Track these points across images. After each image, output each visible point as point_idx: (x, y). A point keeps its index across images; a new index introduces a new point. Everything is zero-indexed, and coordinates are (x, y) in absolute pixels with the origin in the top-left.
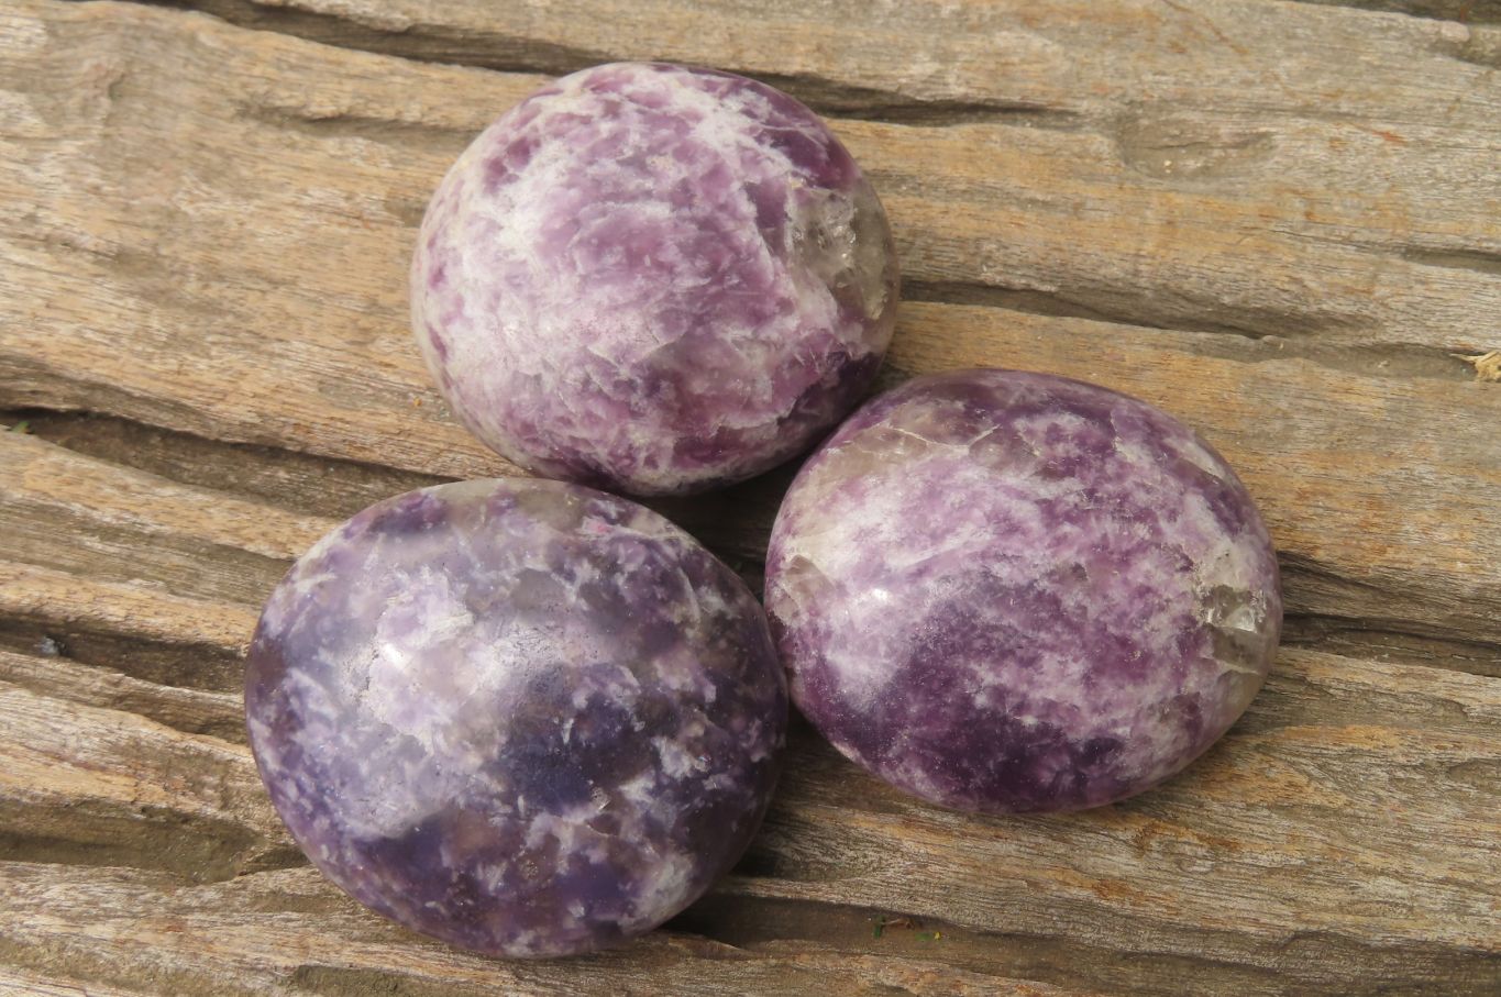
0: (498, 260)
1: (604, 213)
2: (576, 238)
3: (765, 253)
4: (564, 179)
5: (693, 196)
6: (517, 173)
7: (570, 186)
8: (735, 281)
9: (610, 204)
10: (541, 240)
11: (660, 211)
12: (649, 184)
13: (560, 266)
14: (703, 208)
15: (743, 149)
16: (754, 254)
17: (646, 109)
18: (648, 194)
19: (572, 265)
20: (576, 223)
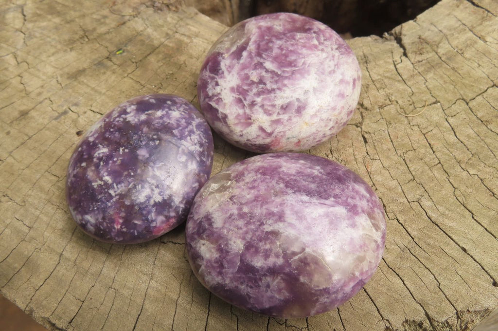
0: (322, 81)
1: (284, 71)
2: (297, 69)
3: (252, 40)
4: (285, 88)
5: (255, 64)
6: (295, 100)
7: (285, 85)
8: (266, 37)
9: (279, 73)
10: (306, 75)
11: (269, 65)
12: (264, 73)
13: (307, 65)
14: (257, 59)
15: (229, 72)
16: (255, 42)
17: (243, 100)
18: (267, 71)
19: (304, 63)
20: (293, 73)
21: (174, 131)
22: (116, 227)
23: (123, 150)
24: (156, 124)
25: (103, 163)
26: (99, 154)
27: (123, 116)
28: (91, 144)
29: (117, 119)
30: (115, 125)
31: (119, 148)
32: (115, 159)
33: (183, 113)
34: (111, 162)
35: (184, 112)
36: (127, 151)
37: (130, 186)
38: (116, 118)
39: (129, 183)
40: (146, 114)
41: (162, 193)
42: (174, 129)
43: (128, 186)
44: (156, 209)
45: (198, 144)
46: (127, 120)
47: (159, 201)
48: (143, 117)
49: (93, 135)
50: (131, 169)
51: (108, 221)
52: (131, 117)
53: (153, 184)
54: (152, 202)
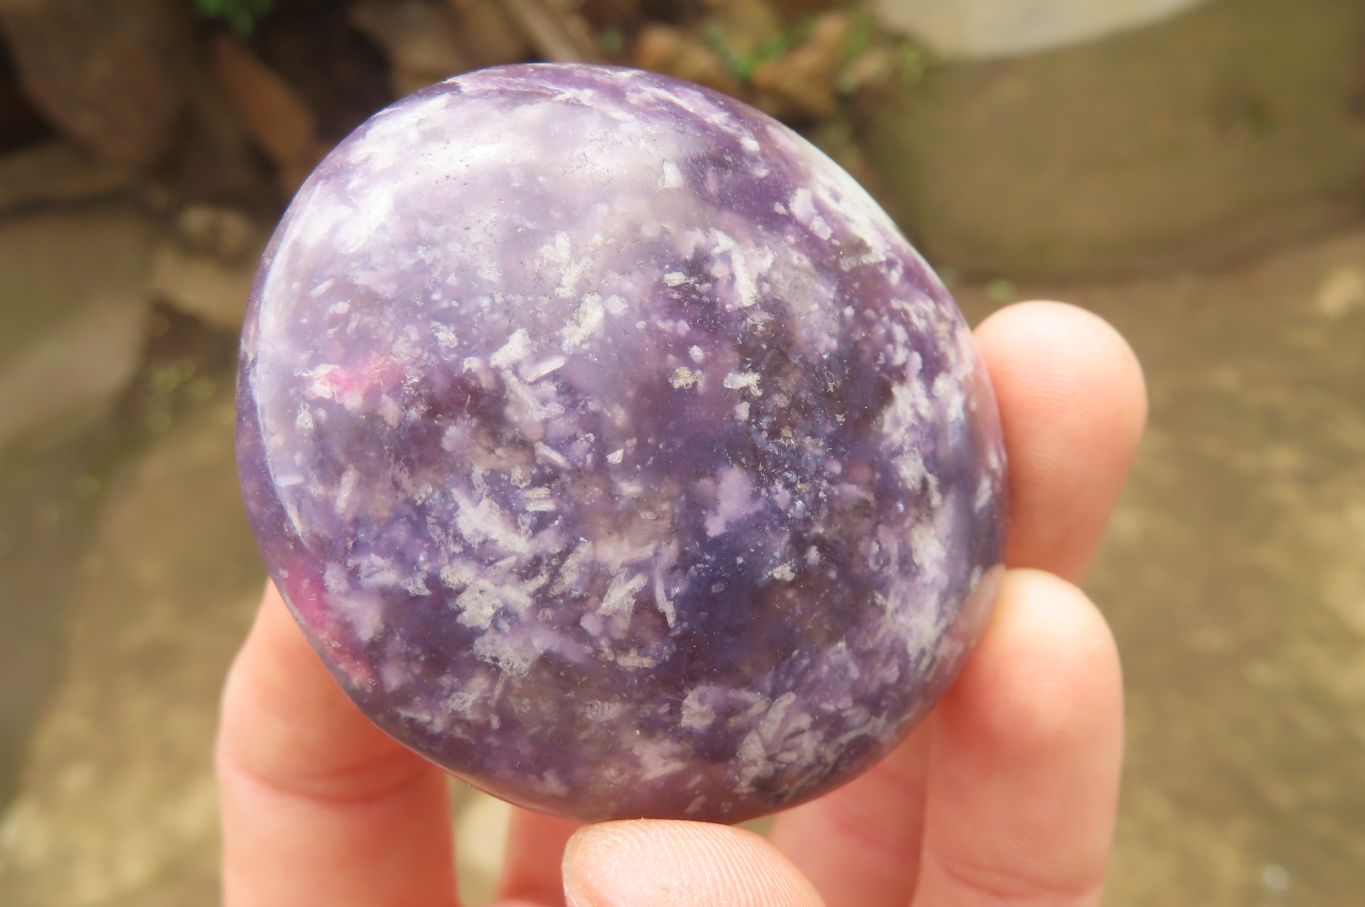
21: (841, 645)
22: (323, 370)
23: (744, 394)
24: (875, 548)
25: (677, 288)
26: (726, 257)
27: (916, 360)
28: (779, 208)
29: (900, 333)
30: (868, 324)
31: (754, 369)
32: (697, 353)
33: (926, 661)
34: (683, 327)
35: (929, 668)
36: (743, 411)
37: (545, 451)
38: (906, 323)
39: (562, 444)
40: (924, 482)
41: (504, 626)
42: (849, 646)
43: (546, 442)
44: (417, 598)
45: (770, 768)
46: (896, 390)
47: (460, 611)
48: (911, 471)
49: (821, 209)
50: (641, 447)
51: (353, 324)
52: (914, 406)
53: (555, 573)
54: (458, 574)
